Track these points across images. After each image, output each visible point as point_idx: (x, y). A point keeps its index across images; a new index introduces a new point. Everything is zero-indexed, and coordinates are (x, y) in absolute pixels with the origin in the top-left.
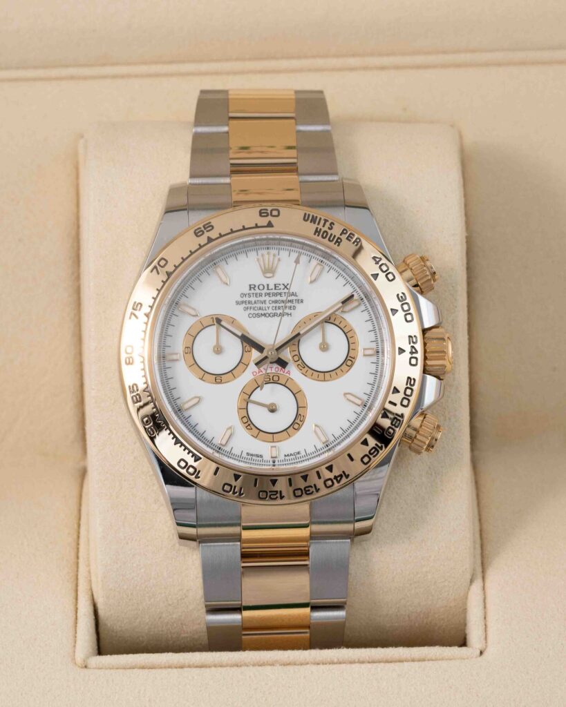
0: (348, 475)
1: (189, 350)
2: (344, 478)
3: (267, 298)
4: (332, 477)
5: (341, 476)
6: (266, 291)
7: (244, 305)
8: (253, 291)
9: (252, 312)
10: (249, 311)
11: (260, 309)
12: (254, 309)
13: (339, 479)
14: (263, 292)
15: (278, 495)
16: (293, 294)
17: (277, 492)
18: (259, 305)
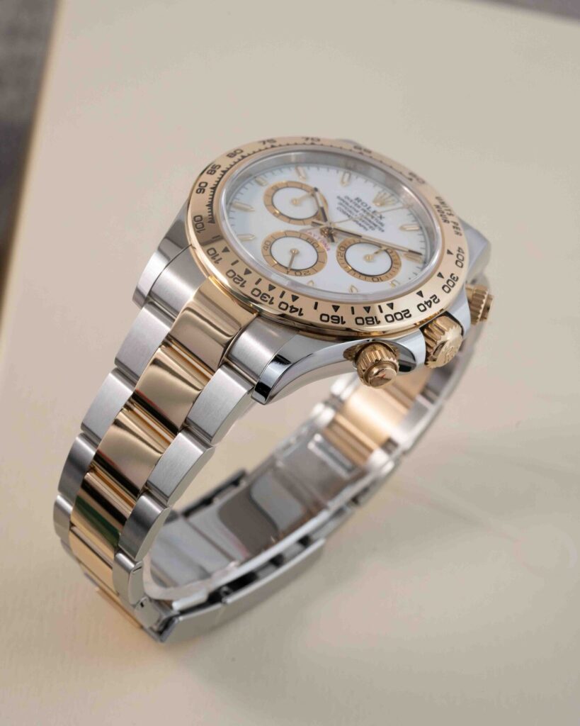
0: (302, 314)
1: (276, 189)
2: (298, 312)
3: (361, 212)
4: (290, 305)
5: (297, 310)
6: (365, 208)
7: (342, 202)
8: (356, 202)
9: (343, 208)
10: (339, 206)
11: (350, 212)
12: (346, 208)
13: (293, 310)
14: (362, 207)
15: (241, 283)
16: (382, 224)
17: (242, 279)
18: (350, 209)
